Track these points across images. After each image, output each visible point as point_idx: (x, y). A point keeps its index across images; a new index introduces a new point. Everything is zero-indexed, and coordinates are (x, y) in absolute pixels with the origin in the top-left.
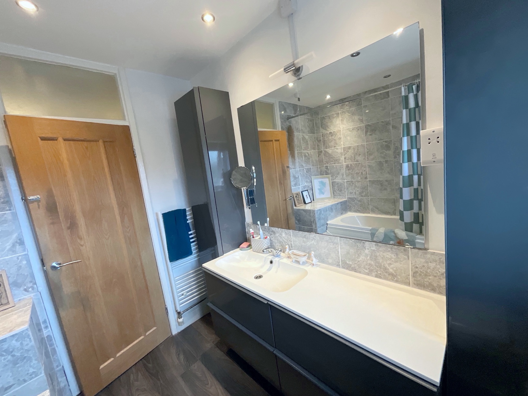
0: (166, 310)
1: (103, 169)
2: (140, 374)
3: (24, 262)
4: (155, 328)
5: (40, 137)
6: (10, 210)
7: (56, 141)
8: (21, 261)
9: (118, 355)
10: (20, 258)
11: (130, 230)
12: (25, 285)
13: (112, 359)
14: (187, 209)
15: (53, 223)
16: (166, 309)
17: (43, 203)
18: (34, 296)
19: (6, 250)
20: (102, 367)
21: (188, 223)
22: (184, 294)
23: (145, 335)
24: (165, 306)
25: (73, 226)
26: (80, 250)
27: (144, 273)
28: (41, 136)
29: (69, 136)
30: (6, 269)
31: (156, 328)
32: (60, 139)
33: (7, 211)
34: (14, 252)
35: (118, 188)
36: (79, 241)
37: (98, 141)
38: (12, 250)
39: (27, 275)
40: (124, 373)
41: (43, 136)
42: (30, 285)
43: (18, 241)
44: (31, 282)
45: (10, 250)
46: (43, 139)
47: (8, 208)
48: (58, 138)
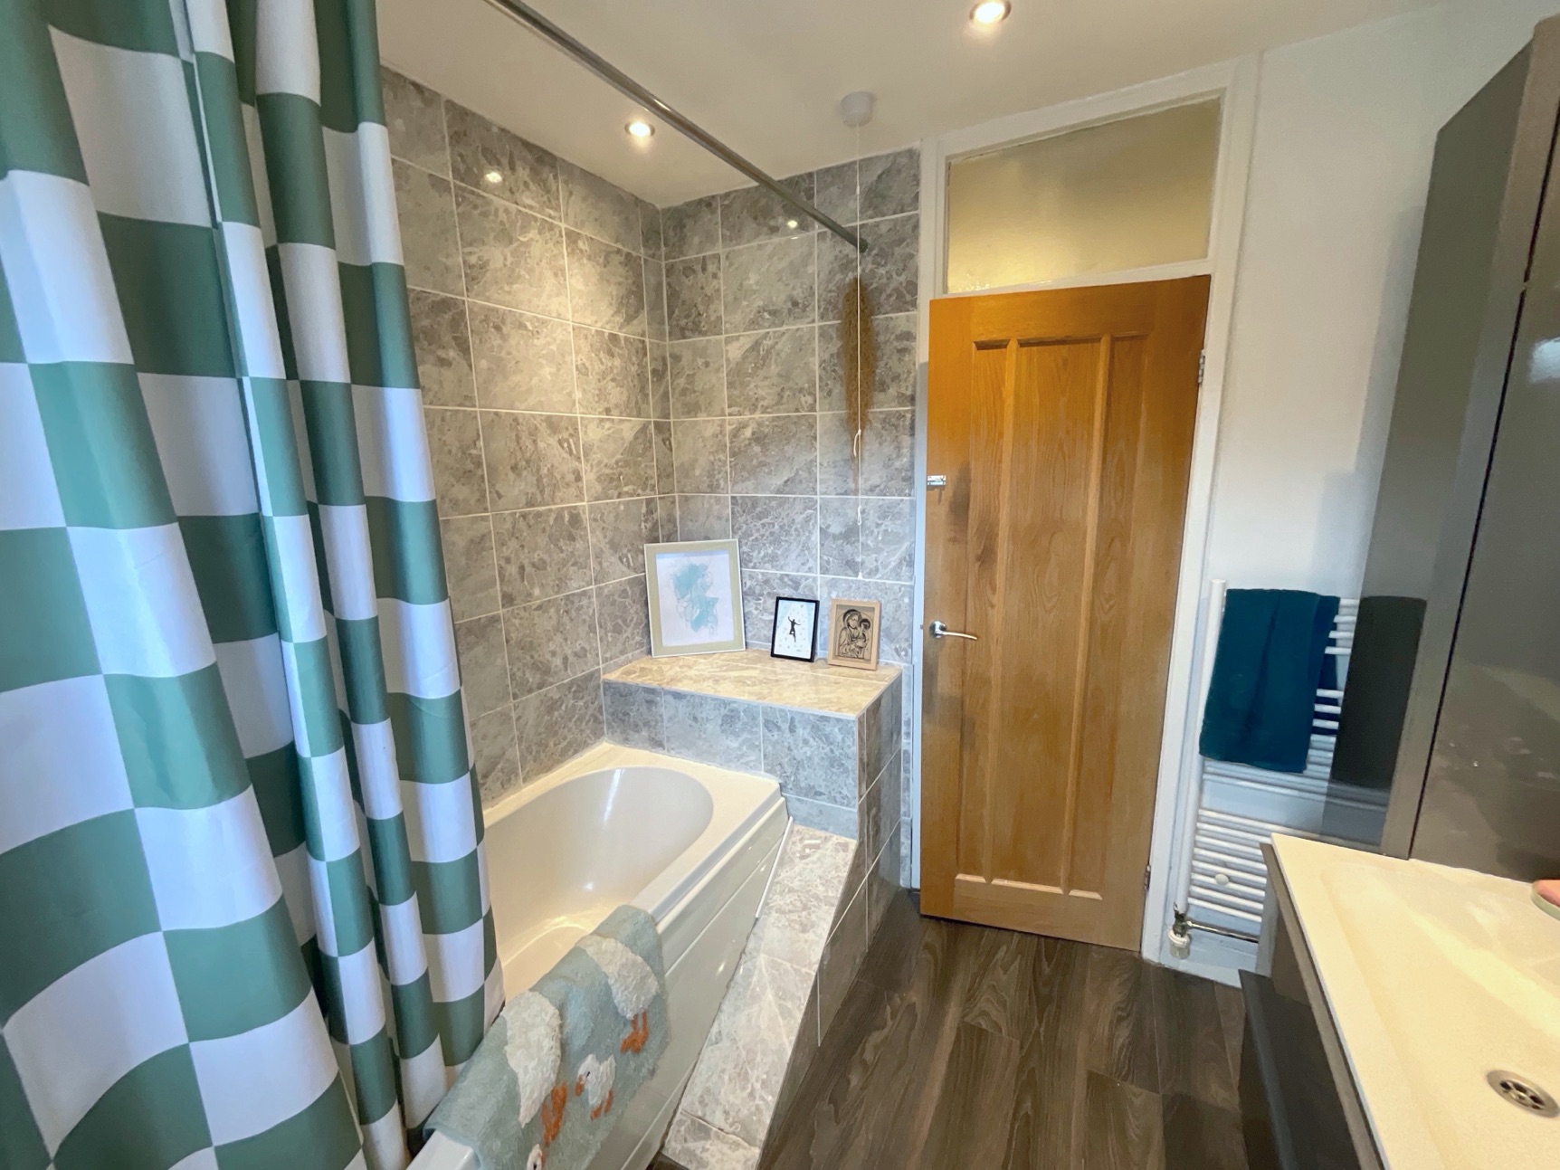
0: (1145, 876)
1: (1091, 419)
2: (1017, 963)
3: (907, 600)
4: (1096, 896)
5: (976, 343)
6: (910, 495)
7: (1004, 350)
8: (903, 596)
9: (996, 882)
10: (903, 589)
11: (1111, 607)
12: (898, 642)
13: (982, 880)
14: (1343, 602)
15: (954, 540)
16: (1148, 875)
17: (948, 494)
18: (905, 667)
19: (888, 569)
20: (960, 877)
21: (1333, 657)
22: (1218, 876)
23: (1067, 891)
24: (1148, 864)
25: (986, 557)
26: (987, 615)
27: (1113, 739)
28: (978, 340)
29: (1033, 334)
30: (883, 602)
31: (1101, 898)
32: (1013, 345)
33: (905, 495)
34: (898, 577)
35: (1116, 478)
36: (989, 592)
37: (1099, 340)
38: (896, 573)
39: (905, 626)
40: (996, 928)
41: (983, 338)
42: (905, 645)
43: (908, 558)
44: (907, 640)
45: (893, 570)
46: (982, 346)
47: (907, 491)
48: (1008, 341)
